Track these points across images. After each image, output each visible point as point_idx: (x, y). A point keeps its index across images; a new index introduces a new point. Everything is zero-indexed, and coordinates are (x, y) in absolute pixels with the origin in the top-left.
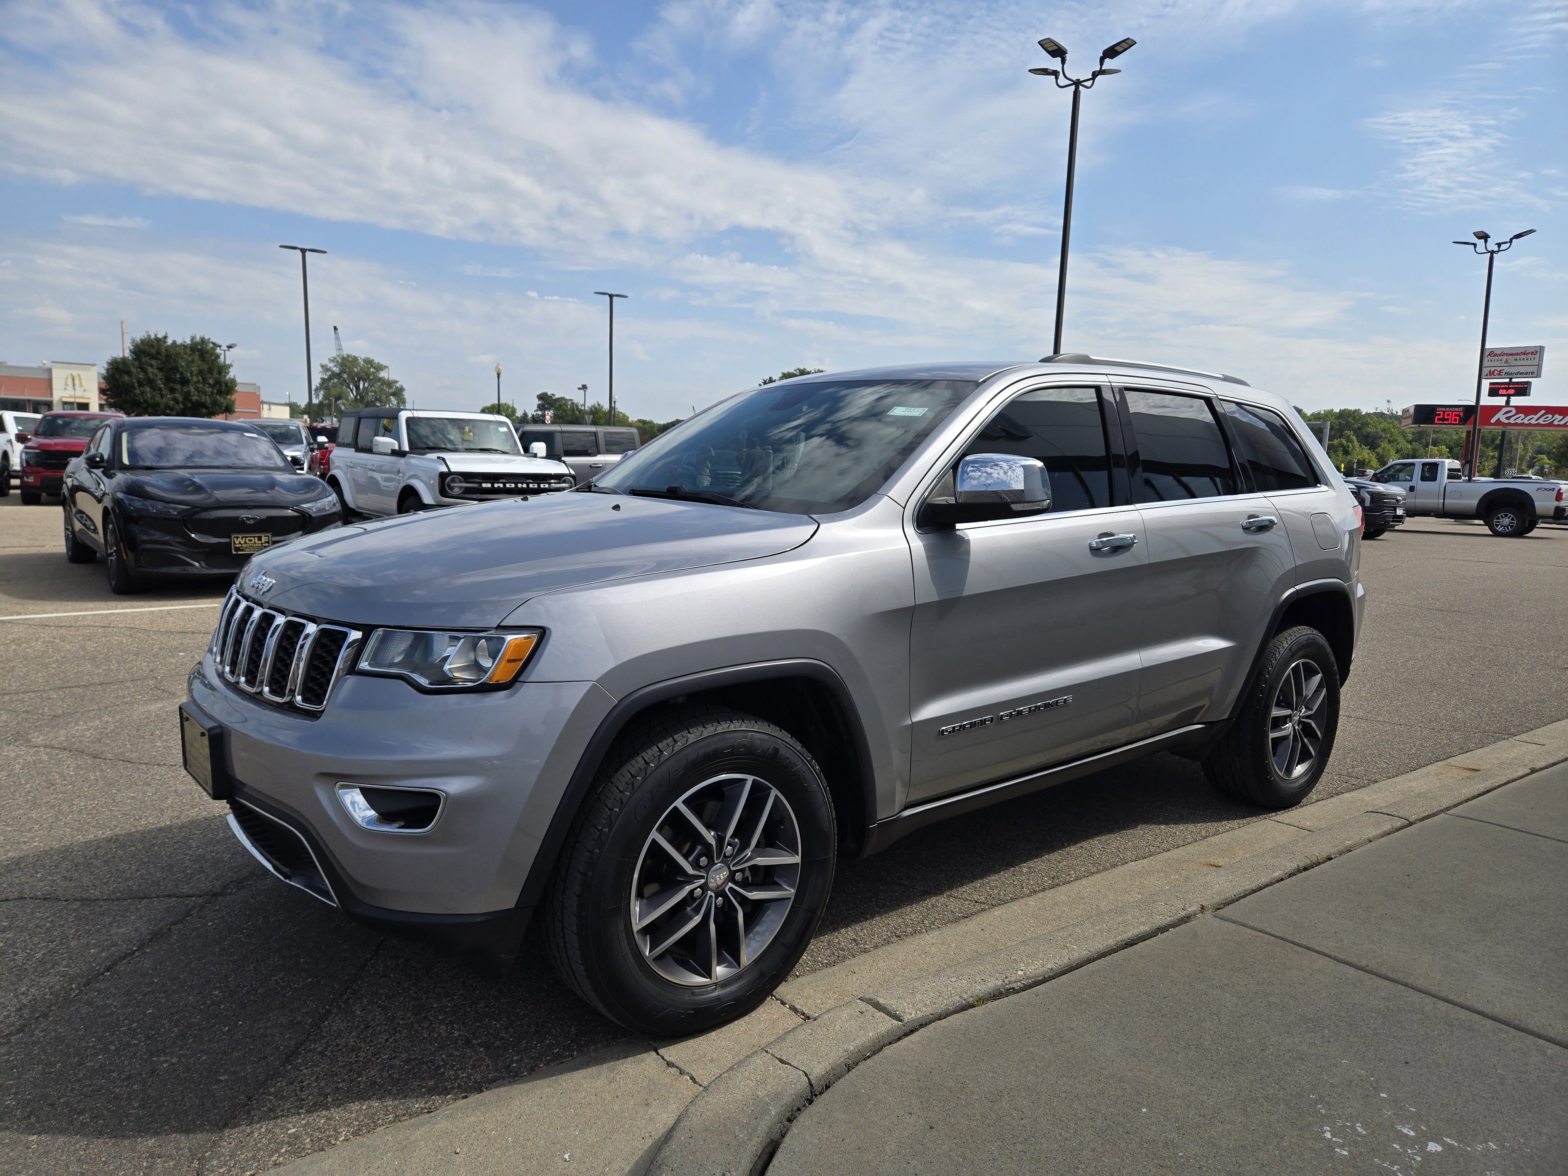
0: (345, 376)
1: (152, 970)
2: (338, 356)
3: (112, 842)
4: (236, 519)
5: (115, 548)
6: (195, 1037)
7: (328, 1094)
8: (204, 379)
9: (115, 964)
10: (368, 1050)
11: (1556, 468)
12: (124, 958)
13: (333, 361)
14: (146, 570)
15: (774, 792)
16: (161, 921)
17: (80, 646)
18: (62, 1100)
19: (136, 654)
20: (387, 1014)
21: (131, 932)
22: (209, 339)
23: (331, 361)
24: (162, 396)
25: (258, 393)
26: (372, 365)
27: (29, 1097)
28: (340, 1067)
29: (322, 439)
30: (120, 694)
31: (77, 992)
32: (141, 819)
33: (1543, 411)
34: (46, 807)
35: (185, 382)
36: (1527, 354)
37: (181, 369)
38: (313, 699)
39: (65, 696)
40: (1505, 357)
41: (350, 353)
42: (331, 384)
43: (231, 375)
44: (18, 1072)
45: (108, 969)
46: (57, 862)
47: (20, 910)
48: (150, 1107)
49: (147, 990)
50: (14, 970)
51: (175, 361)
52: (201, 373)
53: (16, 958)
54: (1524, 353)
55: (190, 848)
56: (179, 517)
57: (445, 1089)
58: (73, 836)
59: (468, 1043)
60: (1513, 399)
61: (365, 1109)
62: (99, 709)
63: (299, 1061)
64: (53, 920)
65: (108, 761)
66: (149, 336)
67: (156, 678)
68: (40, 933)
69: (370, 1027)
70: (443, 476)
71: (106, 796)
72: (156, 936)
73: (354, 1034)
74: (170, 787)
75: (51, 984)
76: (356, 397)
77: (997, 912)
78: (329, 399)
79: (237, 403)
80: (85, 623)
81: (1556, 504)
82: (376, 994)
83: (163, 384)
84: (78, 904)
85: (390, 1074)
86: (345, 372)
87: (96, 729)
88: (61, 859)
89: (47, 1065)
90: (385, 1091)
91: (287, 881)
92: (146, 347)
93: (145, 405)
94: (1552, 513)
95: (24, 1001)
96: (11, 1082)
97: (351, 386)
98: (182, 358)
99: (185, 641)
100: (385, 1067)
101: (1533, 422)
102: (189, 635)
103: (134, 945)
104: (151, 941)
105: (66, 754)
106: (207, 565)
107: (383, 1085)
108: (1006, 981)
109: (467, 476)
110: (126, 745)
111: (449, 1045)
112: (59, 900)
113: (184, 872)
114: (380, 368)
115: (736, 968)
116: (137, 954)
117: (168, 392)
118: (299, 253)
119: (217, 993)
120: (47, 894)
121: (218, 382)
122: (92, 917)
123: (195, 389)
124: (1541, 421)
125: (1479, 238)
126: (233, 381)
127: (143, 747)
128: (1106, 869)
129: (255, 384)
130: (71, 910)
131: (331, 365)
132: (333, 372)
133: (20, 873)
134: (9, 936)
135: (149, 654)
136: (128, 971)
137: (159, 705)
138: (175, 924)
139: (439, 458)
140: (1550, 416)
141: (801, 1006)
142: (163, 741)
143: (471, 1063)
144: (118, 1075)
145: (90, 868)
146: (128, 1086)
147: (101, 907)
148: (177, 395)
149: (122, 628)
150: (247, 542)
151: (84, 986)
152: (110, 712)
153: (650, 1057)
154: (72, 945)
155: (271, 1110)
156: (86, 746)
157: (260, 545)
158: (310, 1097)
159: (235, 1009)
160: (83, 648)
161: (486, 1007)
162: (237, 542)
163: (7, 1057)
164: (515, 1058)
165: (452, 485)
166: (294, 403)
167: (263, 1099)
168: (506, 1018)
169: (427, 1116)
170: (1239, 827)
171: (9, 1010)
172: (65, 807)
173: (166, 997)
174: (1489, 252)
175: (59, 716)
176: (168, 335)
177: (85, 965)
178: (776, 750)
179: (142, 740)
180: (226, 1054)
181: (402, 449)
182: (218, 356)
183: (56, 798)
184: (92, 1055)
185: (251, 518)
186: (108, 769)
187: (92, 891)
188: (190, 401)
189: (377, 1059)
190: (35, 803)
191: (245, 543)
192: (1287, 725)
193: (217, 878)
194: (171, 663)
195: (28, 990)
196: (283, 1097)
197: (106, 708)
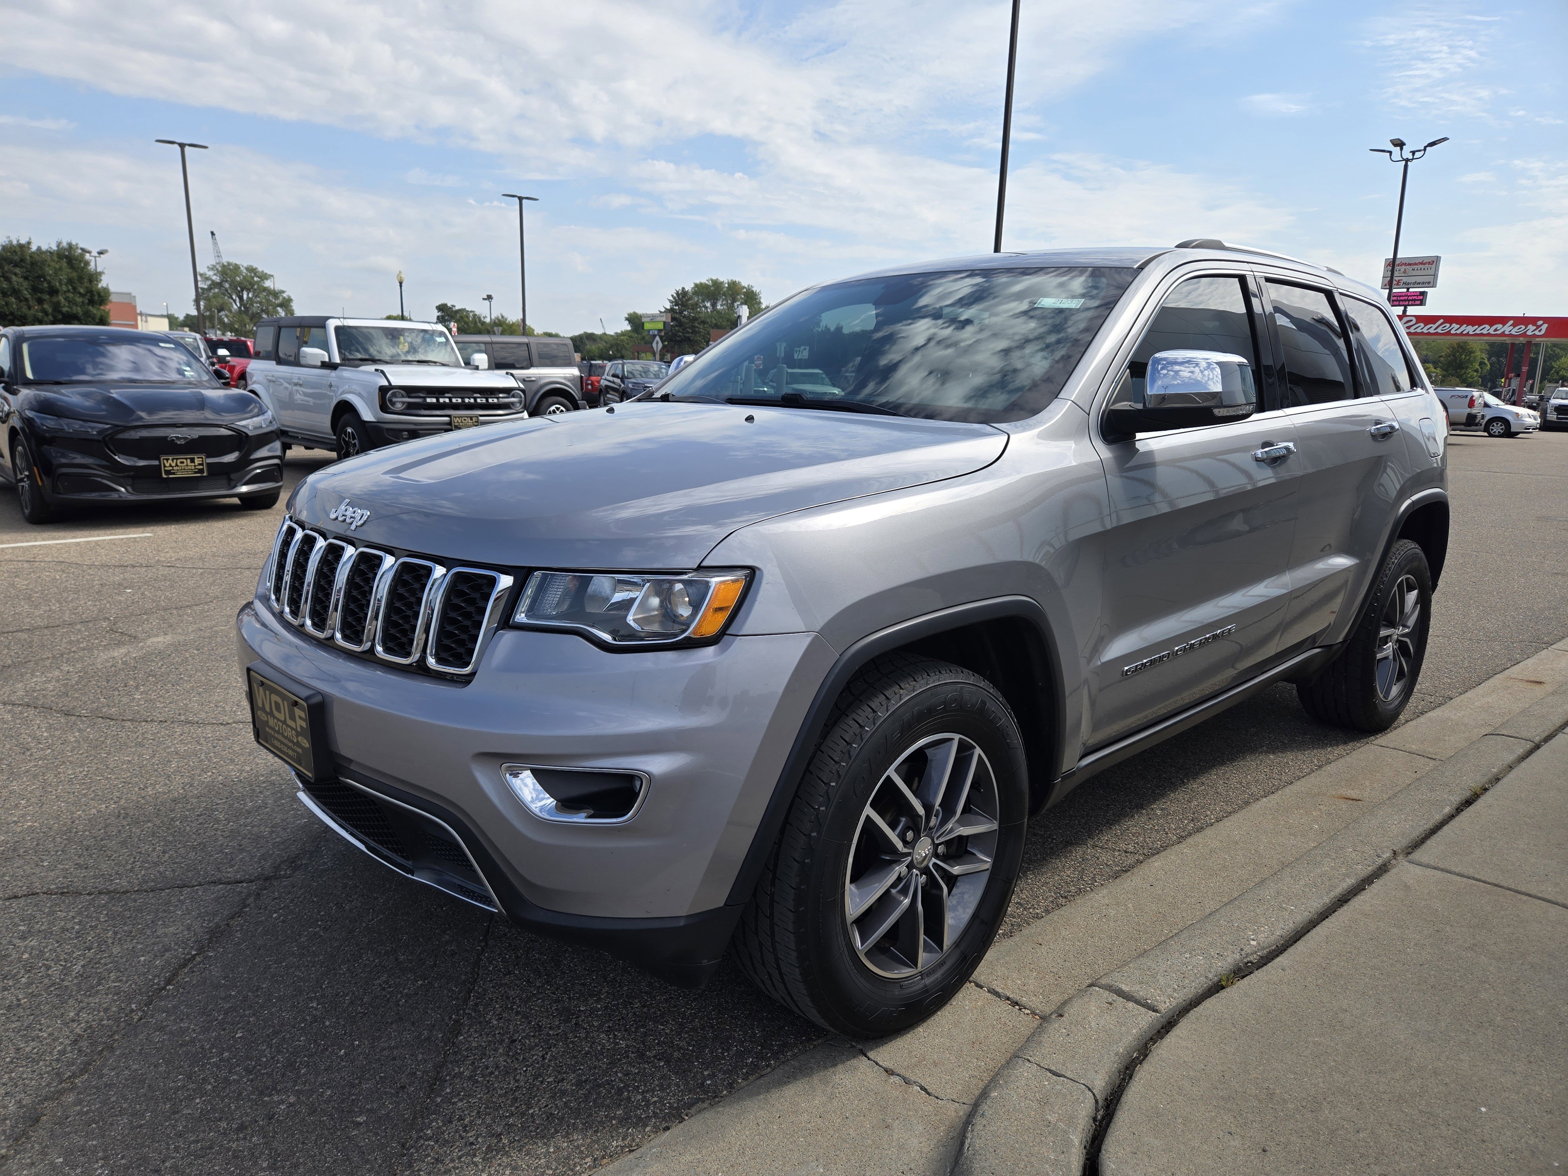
0: (227, 285)
1: (224, 978)
2: (217, 263)
3: (121, 817)
4: (165, 438)
5: (27, 473)
6: (307, 1066)
7: (501, 1134)
8: (74, 288)
9: (175, 975)
10: (525, 1071)
11: (1444, 376)
12: (185, 965)
13: (212, 269)
14: (65, 496)
15: (978, 751)
16: (215, 915)
17: (9, 584)
18: (167, 1164)
19: (76, 592)
20: (529, 1023)
21: (182, 930)
22: (77, 244)
23: (210, 269)
24: (29, 308)
25: (134, 304)
26: (255, 274)
27: (123, 1161)
28: (500, 1096)
29: (222, 352)
30: (72, 639)
31: (140, 1014)
32: (147, 787)
33: (1442, 321)
34: (27, 777)
35: (53, 292)
36: (1424, 264)
37: (48, 278)
38: (450, 659)
39: (10, 642)
40: (1404, 267)
41: (231, 261)
42: (211, 294)
43: (103, 284)
44: (98, 1127)
45: (169, 982)
46: (63, 845)
47: (35, 908)
48: (283, 1167)
49: (227, 1006)
50: (52, 989)
51: (41, 268)
52: (70, 281)
53: (50, 972)
54: (1422, 263)
55: (217, 821)
56: (100, 438)
57: (640, 1119)
58: (72, 813)
59: (641, 1055)
60: (1409, 308)
61: (554, 1152)
62: (54, 657)
63: (448, 1090)
64: (80, 921)
65: (84, 719)
66: (11, 242)
67: (108, 619)
68: (70, 939)
69: (516, 1041)
70: (383, 390)
71: (95, 761)
72: (216, 935)
73: (501, 1051)
74: (169, 747)
75: (105, 1005)
76: (240, 308)
77: (1157, 863)
78: (210, 310)
79: (111, 314)
80: (6, 557)
81: (1469, 410)
82: (508, 998)
83: (30, 294)
84: (106, 898)
85: (565, 1103)
86: (227, 281)
87: (58, 681)
88: (65, 842)
89: (132, 1115)
90: (568, 1126)
91: (410, 876)
92: (9, 254)
93: (10, 317)
94: (1464, 420)
95: (78, 1031)
96: (94, 1143)
97: (234, 297)
98: (49, 266)
99: (127, 575)
100: (556, 1094)
101: (1432, 331)
102: (129, 569)
103: (192, 948)
104: (210, 940)
105: (32, 711)
106: (134, 490)
107: (563, 1118)
108: (1243, 953)
109: (410, 390)
110: (99, 698)
111: (620, 1060)
112: (81, 894)
113: (221, 852)
114: (265, 277)
115: (937, 952)
116: (198, 959)
117: (36, 303)
118: (177, 148)
119: (315, 1005)
120: (63, 888)
121: (90, 292)
122: (128, 914)
123: (65, 299)
124: (1439, 330)
125: (1395, 145)
126: (106, 291)
127: (120, 701)
128: (1241, 808)
129: (130, 294)
130: (99, 906)
131: (210, 273)
132: (213, 281)
133: (21, 862)
134: (32, 943)
135: (92, 591)
136: (195, 982)
137: (123, 650)
138: (232, 918)
139: (377, 370)
140: (1448, 325)
141: (1003, 989)
142: (142, 693)
143: (656, 1082)
144: (227, 1124)
145: (105, 851)
146: (245, 1138)
147: (135, 901)
148: (46, 306)
149: (50, 562)
150: (179, 464)
151: (146, 1005)
152: (68, 660)
153: (861, 1063)
154: (115, 953)
155: (437, 1160)
156: (52, 701)
157: (193, 468)
158: (480, 1140)
159: (344, 1026)
160: (13, 585)
161: (644, 1006)
162: (167, 465)
163: (78, 1108)
164: (706, 1073)
165: (394, 400)
166: (171, 315)
167: (421, 1146)
168: (673, 1020)
169: (631, 1156)
170: (1347, 754)
171: (62, 1043)
172: (50, 776)
173: (254, 1015)
174: (1404, 160)
175: (9, 667)
176: (33, 241)
177: (139, 978)
178: (984, 703)
179: (117, 693)
180: (353, 1086)
181: (333, 361)
182: (87, 263)
183: (36, 766)
184: (186, 1098)
185: (181, 438)
186: (87, 728)
187: (117, 881)
188: (60, 312)
189: (542, 1082)
190: (13, 773)
191: (177, 465)
192: (1388, 645)
193: (263, 857)
194: (120, 602)
195: (77, 1015)
196: (447, 1141)
197: (62, 655)
